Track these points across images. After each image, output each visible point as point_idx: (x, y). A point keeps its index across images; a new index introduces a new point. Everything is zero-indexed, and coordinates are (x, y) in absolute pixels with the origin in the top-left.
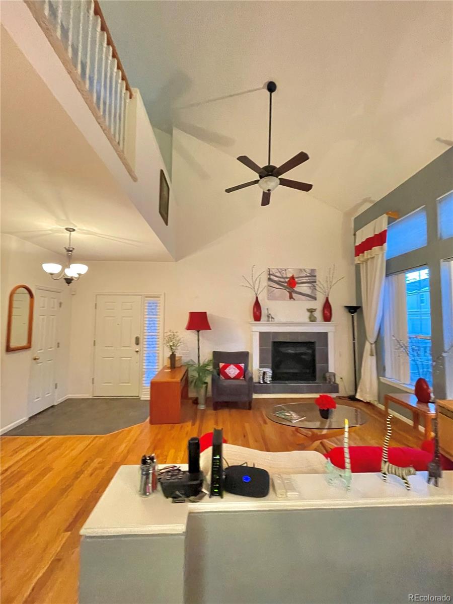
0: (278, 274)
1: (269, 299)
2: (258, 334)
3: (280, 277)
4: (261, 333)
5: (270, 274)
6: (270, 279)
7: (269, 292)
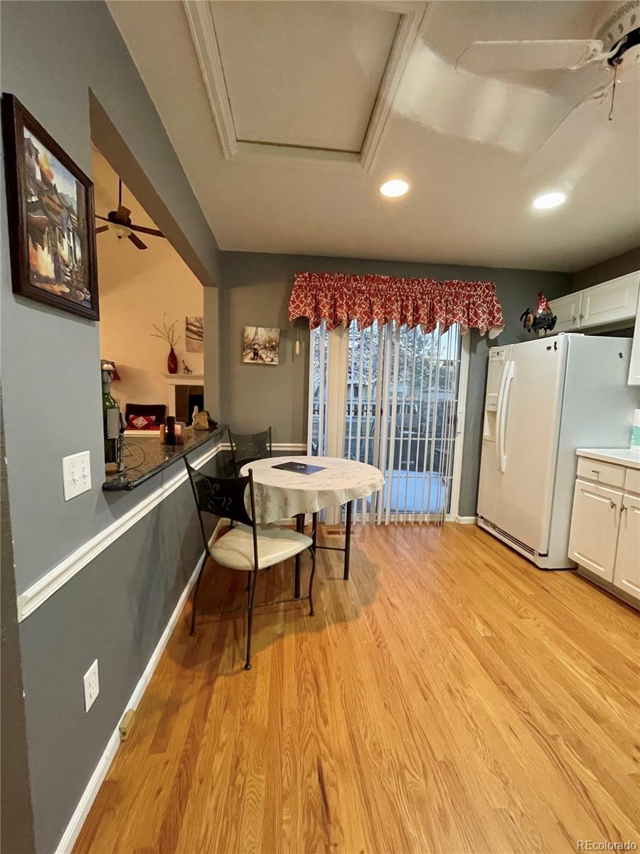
0: (197, 324)
1: (188, 351)
2: (174, 387)
3: (199, 328)
4: (176, 386)
5: (187, 324)
6: (187, 329)
7: (188, 344)
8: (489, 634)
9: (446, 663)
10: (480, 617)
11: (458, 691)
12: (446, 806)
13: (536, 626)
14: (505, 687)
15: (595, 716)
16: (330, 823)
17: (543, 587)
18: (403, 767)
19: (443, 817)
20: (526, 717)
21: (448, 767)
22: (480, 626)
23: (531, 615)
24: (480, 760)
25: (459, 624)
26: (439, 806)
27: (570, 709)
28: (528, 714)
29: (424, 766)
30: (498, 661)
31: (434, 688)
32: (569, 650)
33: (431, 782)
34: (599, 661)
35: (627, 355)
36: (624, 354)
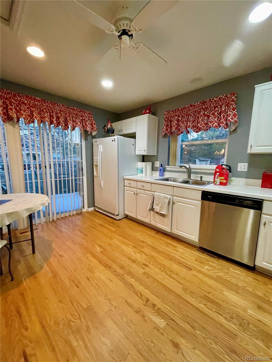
8: (101, 250)
10: (98, 245)
11: (91, 277)
12: (89, 324)
13: (116, 240)
14: (108, 266)
15: (134, 261)
17: (118, 226)
20: (115, 273)
21: (89, 308)
22: (98, 248)
23: (115, 237)
24: (100, 298)
25: (90, 251)
27: (127, 263)
29: (79, 315)
30: (105, 259)
31: (82, 282)
32: (126, 244)
33: (83, 319)
35: (134, 145)
36: (134, 144)
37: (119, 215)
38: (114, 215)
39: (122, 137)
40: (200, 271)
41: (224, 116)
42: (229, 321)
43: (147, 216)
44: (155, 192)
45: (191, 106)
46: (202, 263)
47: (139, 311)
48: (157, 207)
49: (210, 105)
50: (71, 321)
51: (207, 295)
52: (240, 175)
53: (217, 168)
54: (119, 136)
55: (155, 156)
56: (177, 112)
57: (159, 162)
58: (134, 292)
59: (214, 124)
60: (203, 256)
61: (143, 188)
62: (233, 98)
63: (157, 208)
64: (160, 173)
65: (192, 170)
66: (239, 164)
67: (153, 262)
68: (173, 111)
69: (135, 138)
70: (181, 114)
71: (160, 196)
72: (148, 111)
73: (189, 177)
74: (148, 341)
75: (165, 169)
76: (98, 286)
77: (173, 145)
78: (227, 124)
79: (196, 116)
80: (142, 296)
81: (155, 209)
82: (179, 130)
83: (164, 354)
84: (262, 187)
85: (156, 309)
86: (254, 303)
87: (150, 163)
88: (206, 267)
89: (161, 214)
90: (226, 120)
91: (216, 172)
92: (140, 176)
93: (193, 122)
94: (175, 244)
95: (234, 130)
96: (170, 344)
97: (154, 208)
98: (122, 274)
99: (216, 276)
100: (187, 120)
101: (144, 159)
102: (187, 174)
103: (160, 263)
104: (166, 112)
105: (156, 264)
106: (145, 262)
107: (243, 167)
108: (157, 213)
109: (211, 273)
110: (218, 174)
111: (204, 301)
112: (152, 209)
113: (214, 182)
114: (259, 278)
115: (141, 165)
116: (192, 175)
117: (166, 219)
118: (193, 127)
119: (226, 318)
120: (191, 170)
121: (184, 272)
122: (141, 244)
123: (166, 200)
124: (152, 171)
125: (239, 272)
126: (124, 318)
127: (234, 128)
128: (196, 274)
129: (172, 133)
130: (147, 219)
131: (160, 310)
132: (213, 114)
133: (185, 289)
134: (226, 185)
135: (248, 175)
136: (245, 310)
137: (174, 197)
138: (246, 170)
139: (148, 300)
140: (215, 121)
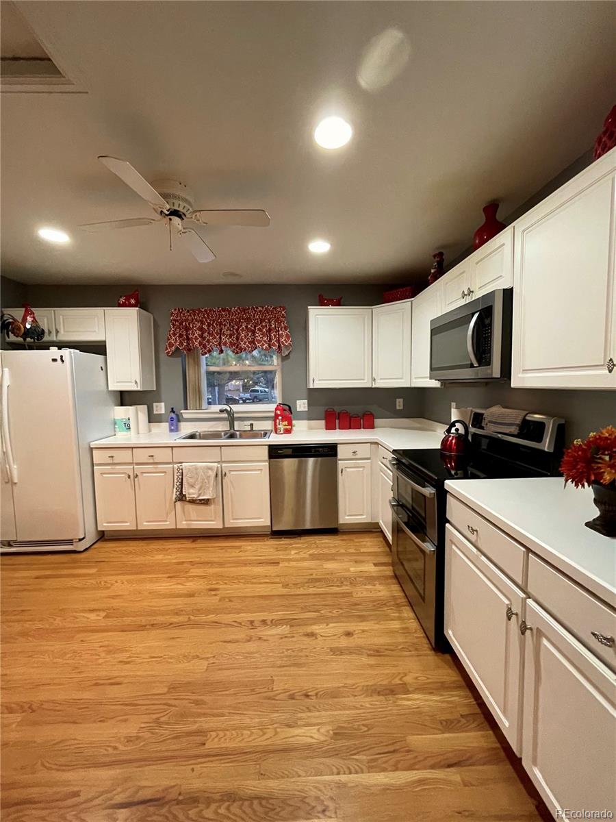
8: (103, 614)
9: (103, 655)
10: (84, 611)
11: (130, 657)
12: (193, 698)
13: (121, 585)
14: (148, 627)
15: (191, 595)
16: (164, 798)
17: (97, 562)
18: (157, 721)
19: (197, 703)
20: (172, 626)
21: (173, 688)
22: (93, 616)
23: (113, 582)
24: (180, 666)
25: (77, 629)
26: (190, 703)
27: (179, 603)
28: (171, 624)
29: (164, 704)
30: (128, 620)
31: (115, 674)
32: (151, 581)
33: (176, 702)
34: (167, 573)
35: (105, 369)
36: (103, 368)
37: (87, 537)
38: (70, 542)
39: (78, 351)
40: (290, 560)
41: (275, 336)
42: (341, 586)
43: (167, 516)
44: (182, 463)
45: (224, 310)
46: (286, 550)
47: (251, 638)
48: (192, 491)
49: (254, 316)
50: (158, 719)
51: (312, 577)
52: (302, 416)
53: (276, 409)
54: (72, 350)
55: (153, 391)
56: (198, 315)
57: (163, 404)
58: (226, 627)
59: (263, 345)
60: (282, 542)
61: (152, 461)
62: (283, 313)
63: (190, 493)
64: (171, 425)
65: (235, 415)
66: (298, 401)
67: (220, 580)
68: (188, 311)
69: (105, 354)
70: (206, 320)
71: (196, 469)
72: (133, 301)
73: (232, 426)
74: (283, 652)
75: (180, 418)
76: (161, 657)
77: (191, 371)
78: (279, 347)
79: (233, 327)
80: (240, 623)
81: (187, 496)
82: (205, 347)
83: (306, 649)
84: (326, 429)
85: (269, 623)
86: (351, 561)
87: (145, 407)
88: (293, 552)
89: (201, 500)
90: (278, 341)
91: (276, 416)
92: (122, 438)
93: (231, 336)
94: (237, 543)
95: (287, 356)
96: (305, 638)
97: (184, 493)
98: (186, 620)
99: (307, 556)
100: (219, 331)
101: (124, 398)
102: (228, 422)
103: (233, 577)
104: (175, 310)
105: (229, 580)
106: (208, 587)
107: (302, 406)
108: (193, 501)
109: (302, 555)
110: (280, 418)
111: (311, 585)
112: (181, 498)
113: (276, 430)
114: (345, 537)
115: (121, 412)
116: (236, 423)
117: (213, 506)
118: (232, 344)
119: (338, 586)
120: (233, 415)
121: (271, 570)
122: (180, 567)
123: (210, 471)
124: (150, 422)
125: (327, 541)
126: (237, 657)
127: (287, 353)
128: (287, 564)
129: (189, 350)
130: (166, 521)
131: (274, 621)
132: (260, 330)
133: (286, 586)
134: (290, 433)
135: (309, 416)
136: (349, 571)
137: (223, 465)
138: (307, 410)
139: (252, 622)
140: (265, 341)
